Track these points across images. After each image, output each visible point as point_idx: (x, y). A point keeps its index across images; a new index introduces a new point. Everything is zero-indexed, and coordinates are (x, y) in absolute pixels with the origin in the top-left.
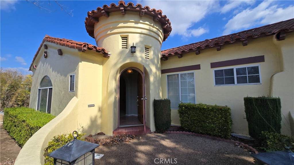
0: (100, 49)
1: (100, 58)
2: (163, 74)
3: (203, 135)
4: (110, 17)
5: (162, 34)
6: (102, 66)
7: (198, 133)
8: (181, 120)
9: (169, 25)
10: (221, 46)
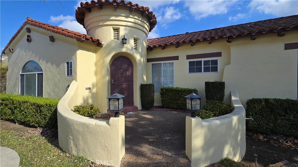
0: (95, 40)
1: (94, 47)
2: (148, 63)
3: (177, 110)
4: (103, 9)
5: (148, 27)
6: (95, 54)
7: (174, 109)
8: (162, 100)
9: (154, 19)
10: (194, 43)
